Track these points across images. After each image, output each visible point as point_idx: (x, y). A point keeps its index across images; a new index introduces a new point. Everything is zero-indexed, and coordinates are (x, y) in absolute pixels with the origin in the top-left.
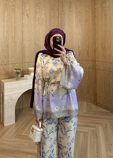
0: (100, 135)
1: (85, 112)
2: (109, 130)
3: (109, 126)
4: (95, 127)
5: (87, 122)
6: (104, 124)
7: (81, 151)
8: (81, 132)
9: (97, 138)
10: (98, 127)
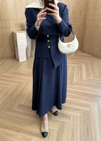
0: (83, 69)
1: (73, 55)
2: (90, 66)
3: (90, 64)
4: (80, 64)
5: (75, 61)
6: (87, 63)
7: (70, 76)
8: (70, 66)
9: (81, 70)
10: (82, 64)
